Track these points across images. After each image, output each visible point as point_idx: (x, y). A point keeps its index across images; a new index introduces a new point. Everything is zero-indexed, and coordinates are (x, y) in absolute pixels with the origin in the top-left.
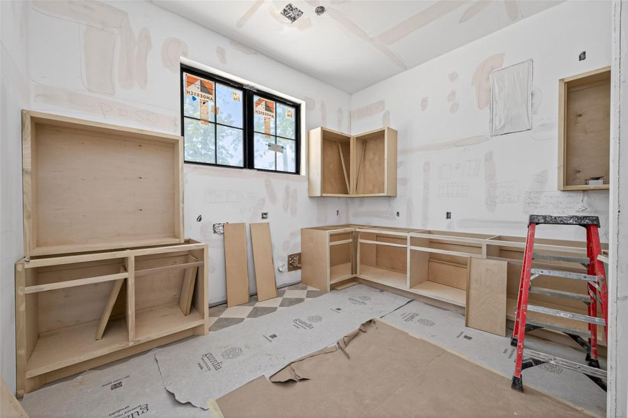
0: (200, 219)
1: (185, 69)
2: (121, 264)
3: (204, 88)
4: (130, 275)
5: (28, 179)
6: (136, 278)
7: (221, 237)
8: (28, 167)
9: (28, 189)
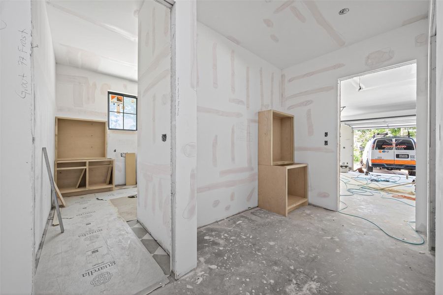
0: (115, 151)
1: (109, 93)
2: (84, 164)
3: (118, 100)
4: (87, 167)
5: (57, 138)
6: (89, 169)
7: (124, 158)
8: (57, 133)
9: (57, 140)
